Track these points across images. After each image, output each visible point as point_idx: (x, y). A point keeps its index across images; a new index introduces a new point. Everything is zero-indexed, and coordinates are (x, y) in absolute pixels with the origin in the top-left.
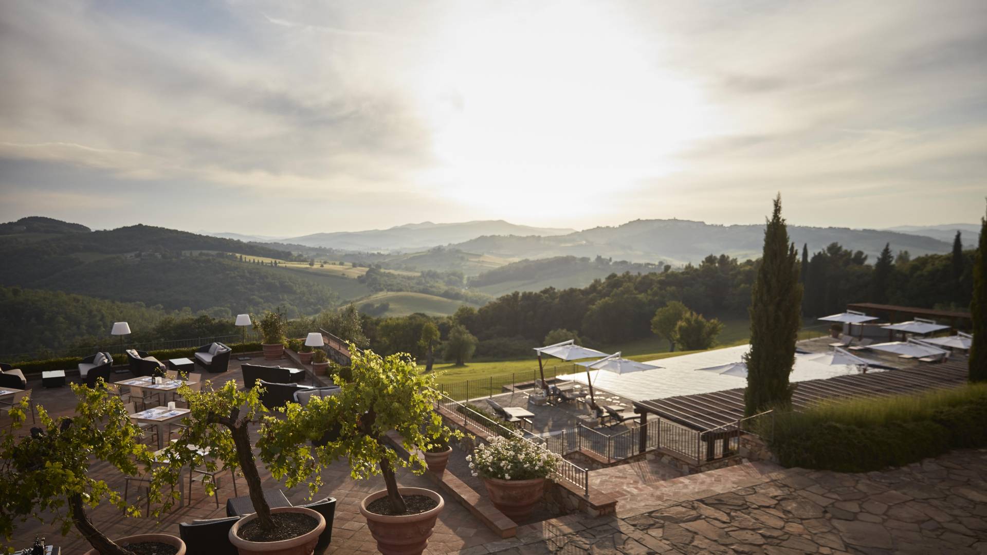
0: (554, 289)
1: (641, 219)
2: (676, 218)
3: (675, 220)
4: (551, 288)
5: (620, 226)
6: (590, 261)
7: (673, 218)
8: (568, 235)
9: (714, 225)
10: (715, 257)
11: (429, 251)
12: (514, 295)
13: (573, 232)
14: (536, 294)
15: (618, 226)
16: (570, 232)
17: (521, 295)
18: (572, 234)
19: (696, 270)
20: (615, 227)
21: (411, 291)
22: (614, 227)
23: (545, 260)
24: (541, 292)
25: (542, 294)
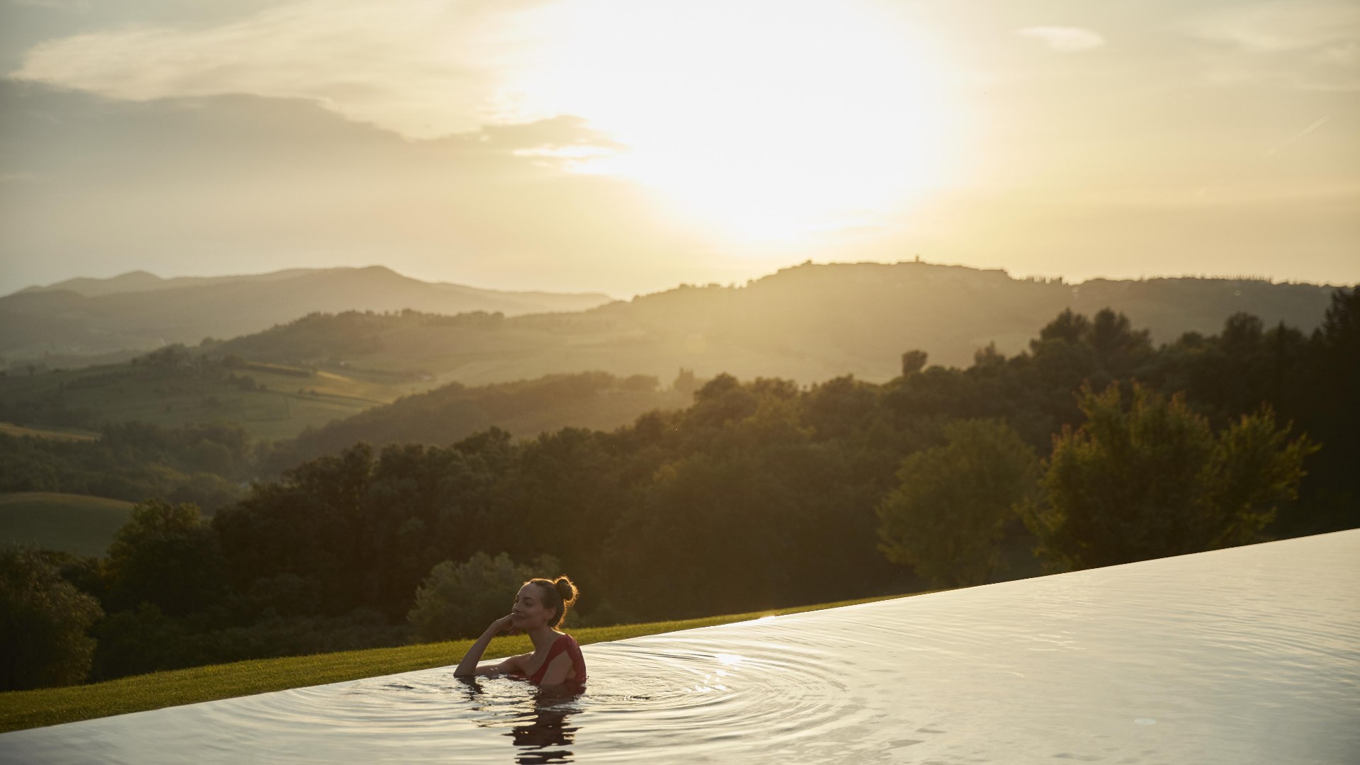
0: (507, 436)
1: (815, 261)
2: (922, 259)
3: (918, 264)
4: (495, 432)
5: (750, 282)
6: (657, 389)
7: (913, 259)
8: (590, 312)
9: (1037, 280)
10: (1079, 317)
11: (135, 361)
12: (351, 456)
13: (606, 302)
14: (432, 452)
15: (745, 285)
16: (594, 304)
17: (376, 458)
18: (602, 308)
19: (1020, 361)
20: (737, 286)
21: (62, 491)
22: (731, 287)
23: (514, 385)
24: (457, 446)
25: (459, 453)
